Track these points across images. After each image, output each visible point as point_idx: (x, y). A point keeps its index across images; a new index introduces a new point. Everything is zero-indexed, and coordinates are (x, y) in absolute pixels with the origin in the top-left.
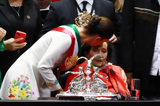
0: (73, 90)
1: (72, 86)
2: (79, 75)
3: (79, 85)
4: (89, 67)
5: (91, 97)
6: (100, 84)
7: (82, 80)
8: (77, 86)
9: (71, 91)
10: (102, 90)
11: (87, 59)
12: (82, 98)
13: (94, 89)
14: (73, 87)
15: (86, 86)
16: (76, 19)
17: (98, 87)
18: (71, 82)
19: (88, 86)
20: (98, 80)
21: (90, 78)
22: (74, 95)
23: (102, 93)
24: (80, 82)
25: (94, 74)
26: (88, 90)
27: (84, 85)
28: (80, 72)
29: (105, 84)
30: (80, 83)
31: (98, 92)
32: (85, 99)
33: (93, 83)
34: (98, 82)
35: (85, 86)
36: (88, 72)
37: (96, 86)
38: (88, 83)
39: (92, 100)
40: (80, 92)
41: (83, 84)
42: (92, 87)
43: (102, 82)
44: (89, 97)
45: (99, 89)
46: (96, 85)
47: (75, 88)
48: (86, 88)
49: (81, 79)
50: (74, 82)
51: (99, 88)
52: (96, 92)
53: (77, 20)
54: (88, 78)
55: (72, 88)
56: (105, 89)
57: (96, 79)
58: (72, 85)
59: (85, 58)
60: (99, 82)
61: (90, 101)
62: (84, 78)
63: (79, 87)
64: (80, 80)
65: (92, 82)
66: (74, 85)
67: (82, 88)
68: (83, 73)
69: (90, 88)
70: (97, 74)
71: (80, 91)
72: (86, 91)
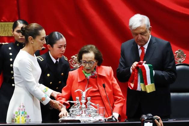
0: (72, 115)
1: (71, 112)
2: (76, 104)
3: (77, 111)
4: (84, 98)
5: (86, 120)
6: (92, 110)
7: (79, 107)
8: (75, 112)
9: (70, 116)
10: (94, 115)
11: (82, 91)
12: (79, 121)
13: (88, 114)
14: (72, 112)
15: (82, 111)
16: (69, 61)
17: (91, 112)
18: (70, 109)
19: (84, 112)
20: (91, 107)
21: (85, 106)
22: (73, 119)
23: (94, 117)
24: (78, 108)
25: (88, 103)
26: (84, 114)
27: (80, 111)
28: (77, 101)
29: (96, 110)
32: (81, 122)
34: (91, 108)
35: (81, 112)
36: (83, 101)
37: (90, 111)
38: (84, 110)
39: (87, 123)
42: (87, 113)
43: (94, 109)
44: (84, 120)
45: (92, 114)
46: (89, 110)
47: (74, 113)
48: (82, 113)
49: (78, 106)
50: (73, 109)
51: (92, 113)
52: (90, 116)
53: (70, 62)
54: (84, 106)
55: (71, 114)
56: (96, 114)
57: (89, 106)
58: (71, 111)
61: (85, 123)
62: (81, 106)
63: (77, 113)
64: (77, 107)
65: (87, 109)
66: (73, 111)
67: (79, 113)
68: (79, 102)
70: (90, 102)
71: (77, 115)
72: (82, 116)
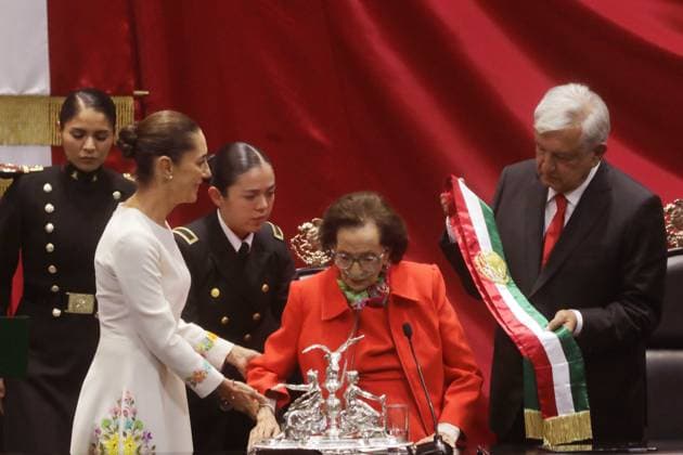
0: (292, 432)
1: (290, 423)
2: (308, 394)
3: (309, 419)
4: (335, 372)
5: (341, 451)
6: (364, 415)
7: (317, 405)
8: (303, 422)
9: (287, 435)
10: (369, 431)
13: (350, 429)
14: (294, 424)
15: (329, 420)
16: (292, 240)
17: (360, 423)
19: (334, 422)
20: (360, 406)
21: (337, 402)
22: (296, 447)
23: (371, 440)
24: (312, 411)
25: (349, 390)
26: (333, 431)
27: (321, 418)
28: (311, 385)
29: (378, 415)
30: (310, 415)
31: (360, 437)
33: (345, 414)
34: (358, 410)
35: (324, 423)
36: (333, 384)
37: (355, 421)
38: (334, 415)
40: (312, 438)
41: (318, 417)
43: (371, 411)
44: (335, 450)
45: (363, 428)
46: (354, 417)
47: (299, 427)
48: (328, 427)
49: (314, 402)
50: (296, 413)
51: (363, 426)
53: (295, 243)
54: (334, 401)
55: (291, 428)
56: (378, 429)
57: (353, 403)
58: (289, 420)
59: (325, 348)
60: (362, 410)
62: (323, 401)
63: (310, 425)
64: (312, 406)
65: (344, 412)
66: (295, 419)
67: (316, 427)
68: (318, 388)
69: (338, 427)
70: (356, 388)
71: (311, 435)
72: (327, 435)
